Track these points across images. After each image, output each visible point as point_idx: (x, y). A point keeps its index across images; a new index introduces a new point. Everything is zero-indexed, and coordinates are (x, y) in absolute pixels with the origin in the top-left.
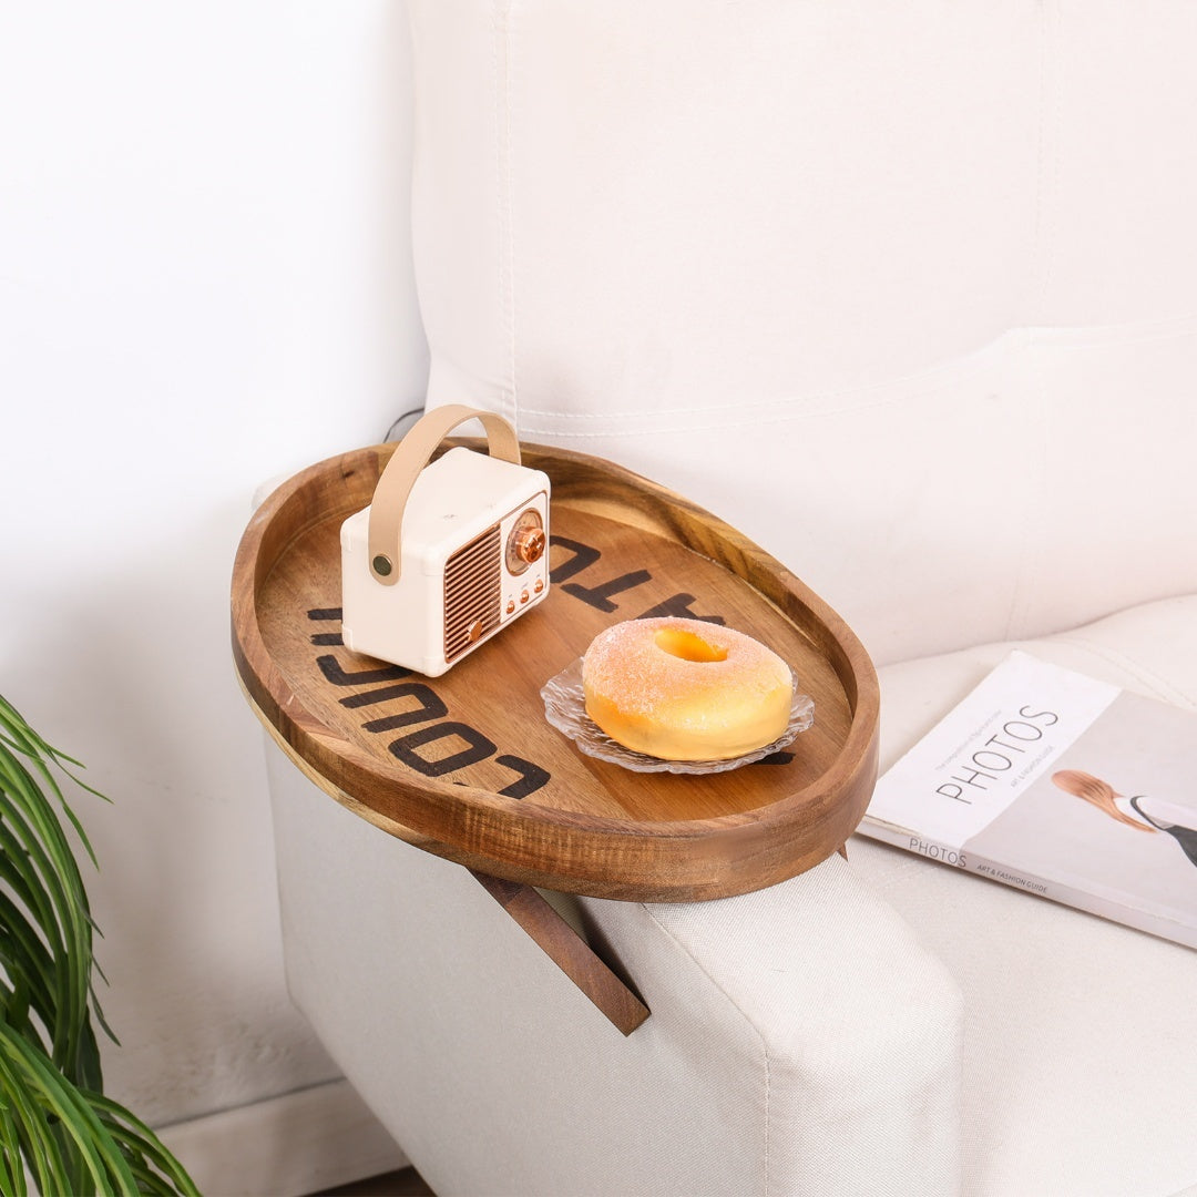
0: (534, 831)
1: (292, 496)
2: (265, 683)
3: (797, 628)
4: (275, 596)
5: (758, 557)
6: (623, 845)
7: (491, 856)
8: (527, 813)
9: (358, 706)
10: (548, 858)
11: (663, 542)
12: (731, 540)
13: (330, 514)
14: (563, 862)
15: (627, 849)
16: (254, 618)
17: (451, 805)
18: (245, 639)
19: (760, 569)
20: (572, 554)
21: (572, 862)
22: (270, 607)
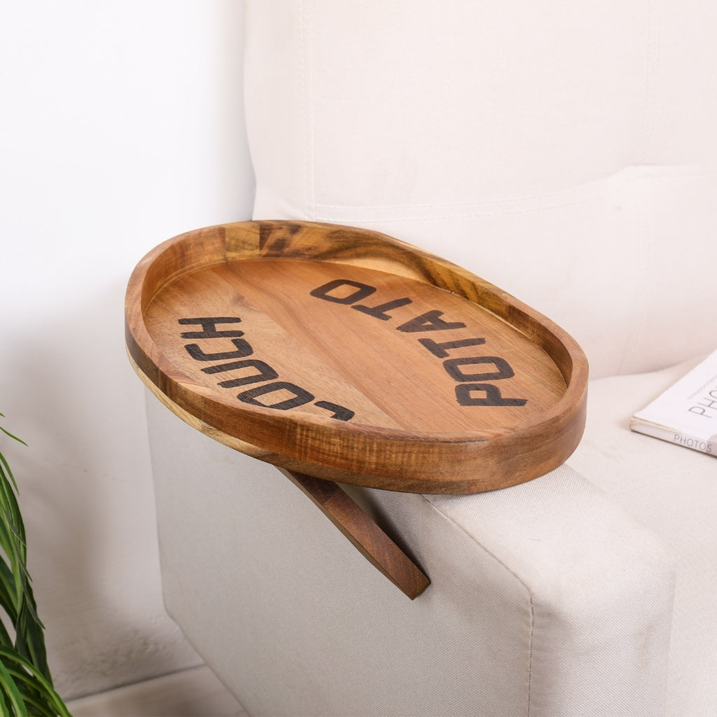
0: (348, 440)
1: (167, 250)
2: (148, 354)
3: (516, 329)
4: (156, 312)
5: (486, 286)
6: (415, 449)
7: (315, 462)
8: (343, 428)
9: (214, 373)
10: (358, 461)
11: (418, 283)
12: (465, 277)
13: (193, 268)
14: (370, 463)
15: (419, 452)
16: (141, 317)
17: (286, 425)
18: (134, 329)
19: (487, 293)
20: (357, 289)
21: (377, 464)
22: (152, 317)
